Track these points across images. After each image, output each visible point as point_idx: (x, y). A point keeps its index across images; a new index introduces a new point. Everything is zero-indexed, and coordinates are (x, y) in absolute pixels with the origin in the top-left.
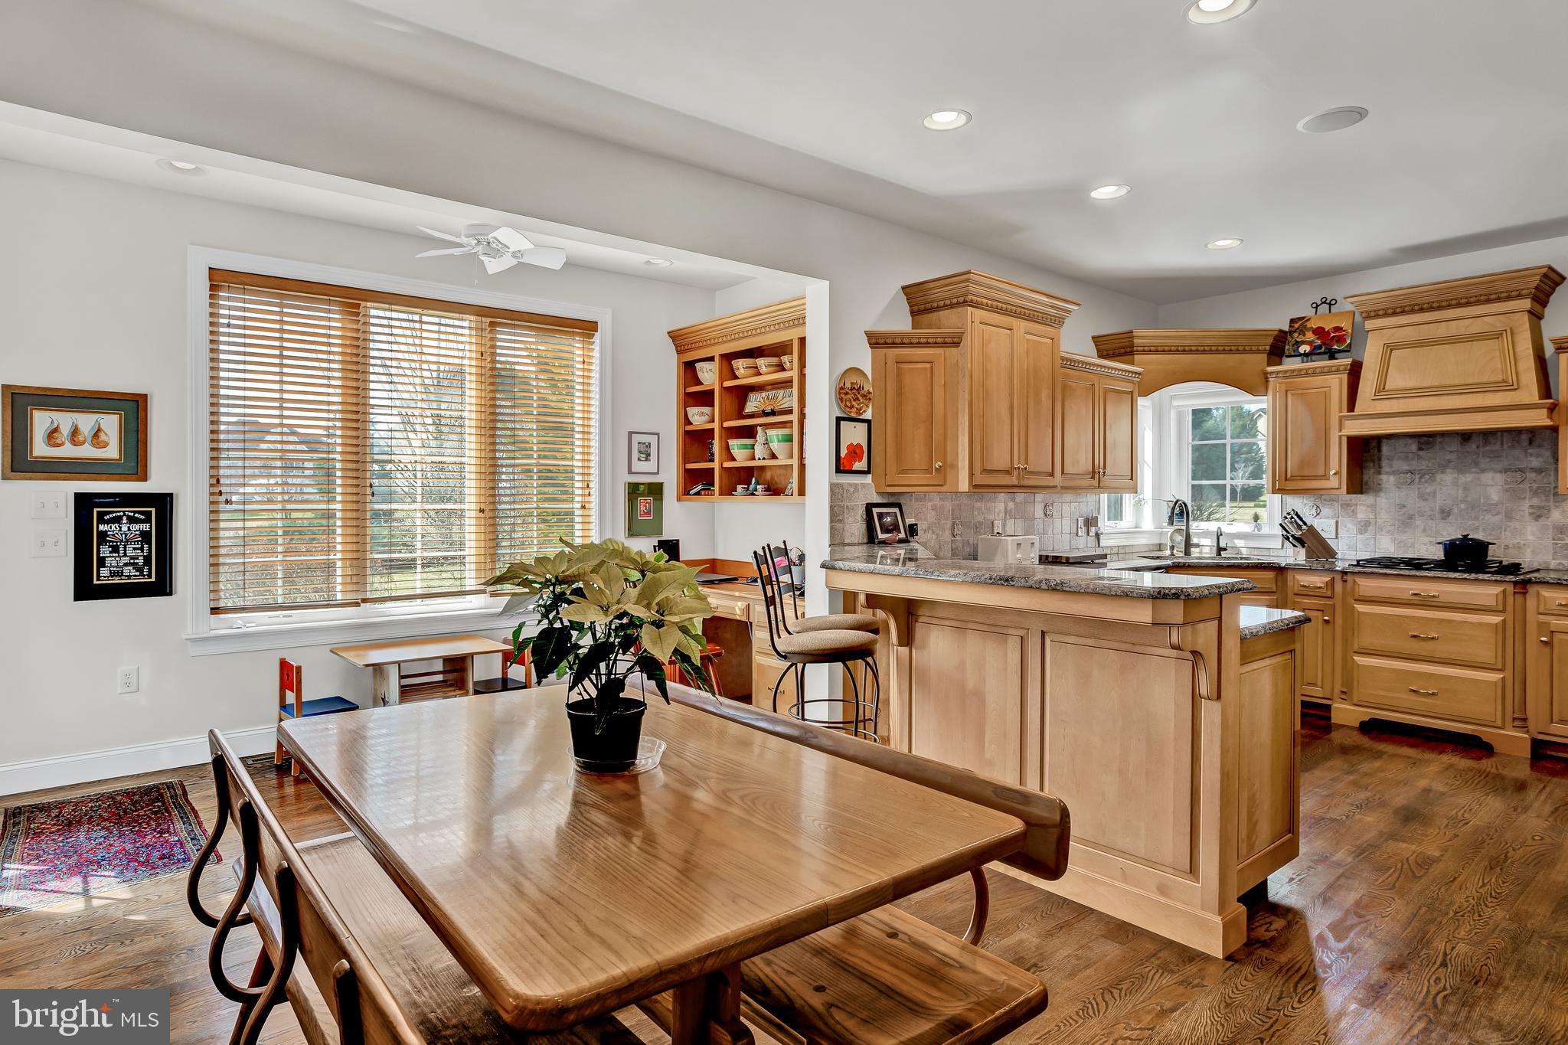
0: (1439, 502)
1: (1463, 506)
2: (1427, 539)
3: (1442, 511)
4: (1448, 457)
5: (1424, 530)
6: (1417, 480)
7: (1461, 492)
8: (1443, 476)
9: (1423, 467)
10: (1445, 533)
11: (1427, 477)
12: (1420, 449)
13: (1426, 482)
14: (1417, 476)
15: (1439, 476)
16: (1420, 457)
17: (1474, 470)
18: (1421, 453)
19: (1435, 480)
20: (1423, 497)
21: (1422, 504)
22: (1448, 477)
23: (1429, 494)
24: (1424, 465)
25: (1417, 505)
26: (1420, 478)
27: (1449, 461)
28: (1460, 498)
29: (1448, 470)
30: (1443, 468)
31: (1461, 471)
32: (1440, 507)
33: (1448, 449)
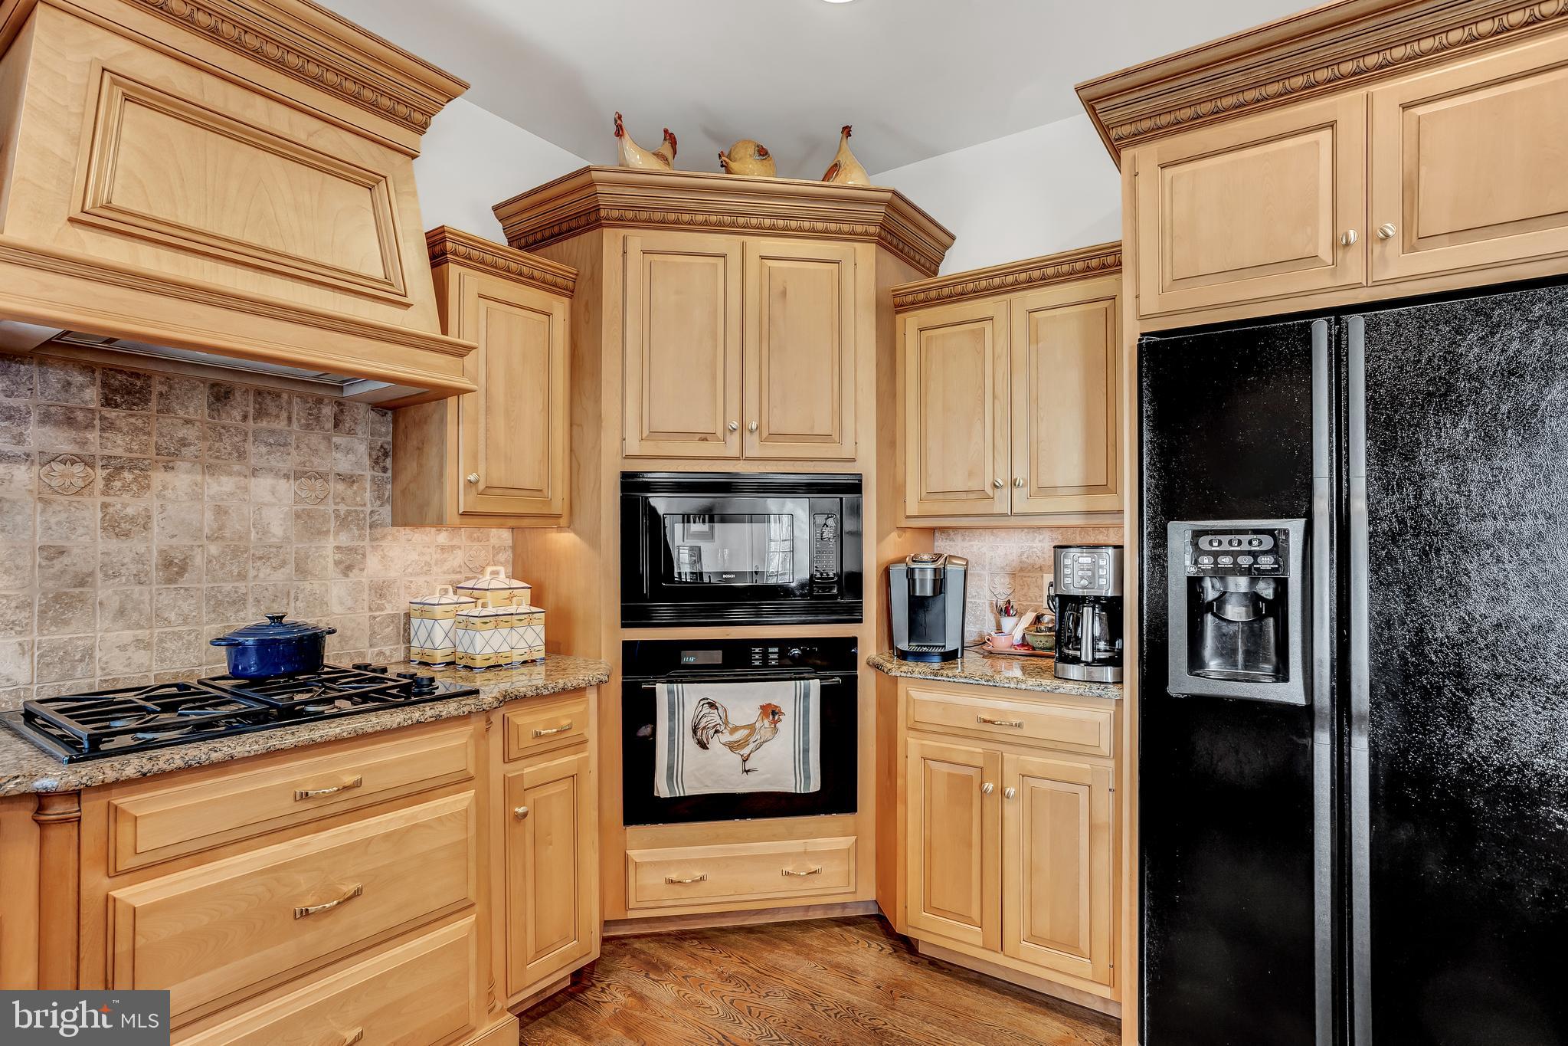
0: (156, 541)
1: (214, 549)
2: (128, 635)
3: (167, 563)
4: (182, 432)
5: (121, 612)
6: (100, 484)
7: (209, 516)
8: (168, 476)
9: (119, 452)
10: (173, 616)
11: (128, 476)
12: (108, 402)
13: (125, 488)
14: (100, 474)
15: (158, 477)
16: (108, 426)
17: (236, 468)
18: (111, 414)
19: (148, 487)
20: (114, 527)
21: (114, 544)
22: (180, 481)
23: (132, 520)
24: (119, 445)
25: (101, 546)
26: (108, 480)
27: (183, 443)
28: (206, 530)
29: (180, 465)
30: (168, 459)
31: (209, 469)
32: (161, 552)
33: (181, 413)
